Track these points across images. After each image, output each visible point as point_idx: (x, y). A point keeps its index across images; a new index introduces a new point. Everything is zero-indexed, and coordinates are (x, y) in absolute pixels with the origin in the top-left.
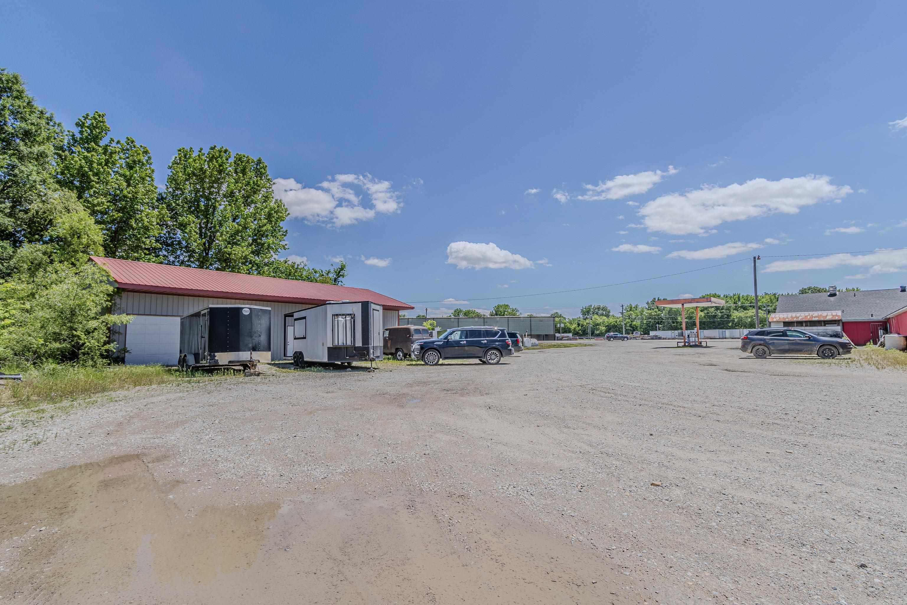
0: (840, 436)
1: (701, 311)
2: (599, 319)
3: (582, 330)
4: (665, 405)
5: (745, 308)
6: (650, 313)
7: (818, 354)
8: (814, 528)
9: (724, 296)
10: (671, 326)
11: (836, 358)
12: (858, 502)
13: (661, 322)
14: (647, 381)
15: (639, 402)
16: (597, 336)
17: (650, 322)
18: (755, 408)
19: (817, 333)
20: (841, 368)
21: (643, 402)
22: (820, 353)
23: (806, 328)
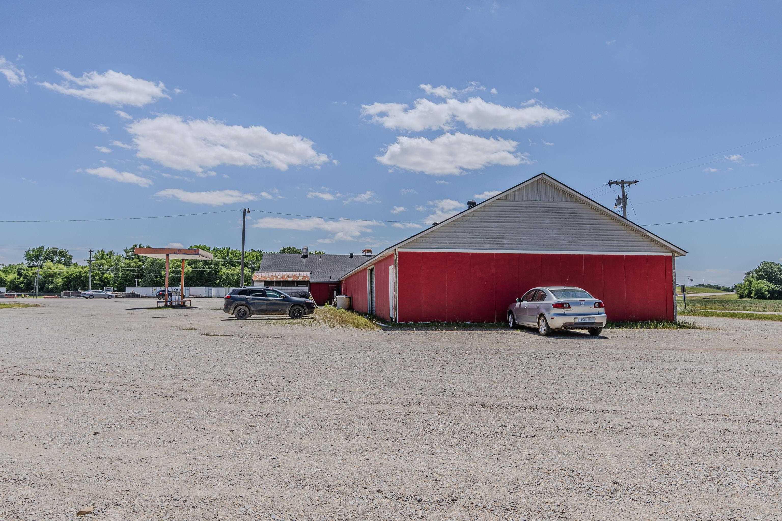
0: (297, 399)
1: (189, 265)
2: (55, 268)
3: (25, 284)
4: (125, 387)
5: (232, 265)
6: (128, 264)
7: (289, 314)
8: (262, 514)
9: (214, 250)
10: (154, 281)
11: (303, 318)
12: (303, 469)
13: (142, 275)
14: (109, 354)
15: (89, 386)
16: (49, 292)
17: (127, 275)
18: (228, 377)
19: (290, 294)
20: (305, 328)
21: (96, 385)
22: (291, 313)
23: (282, 287)
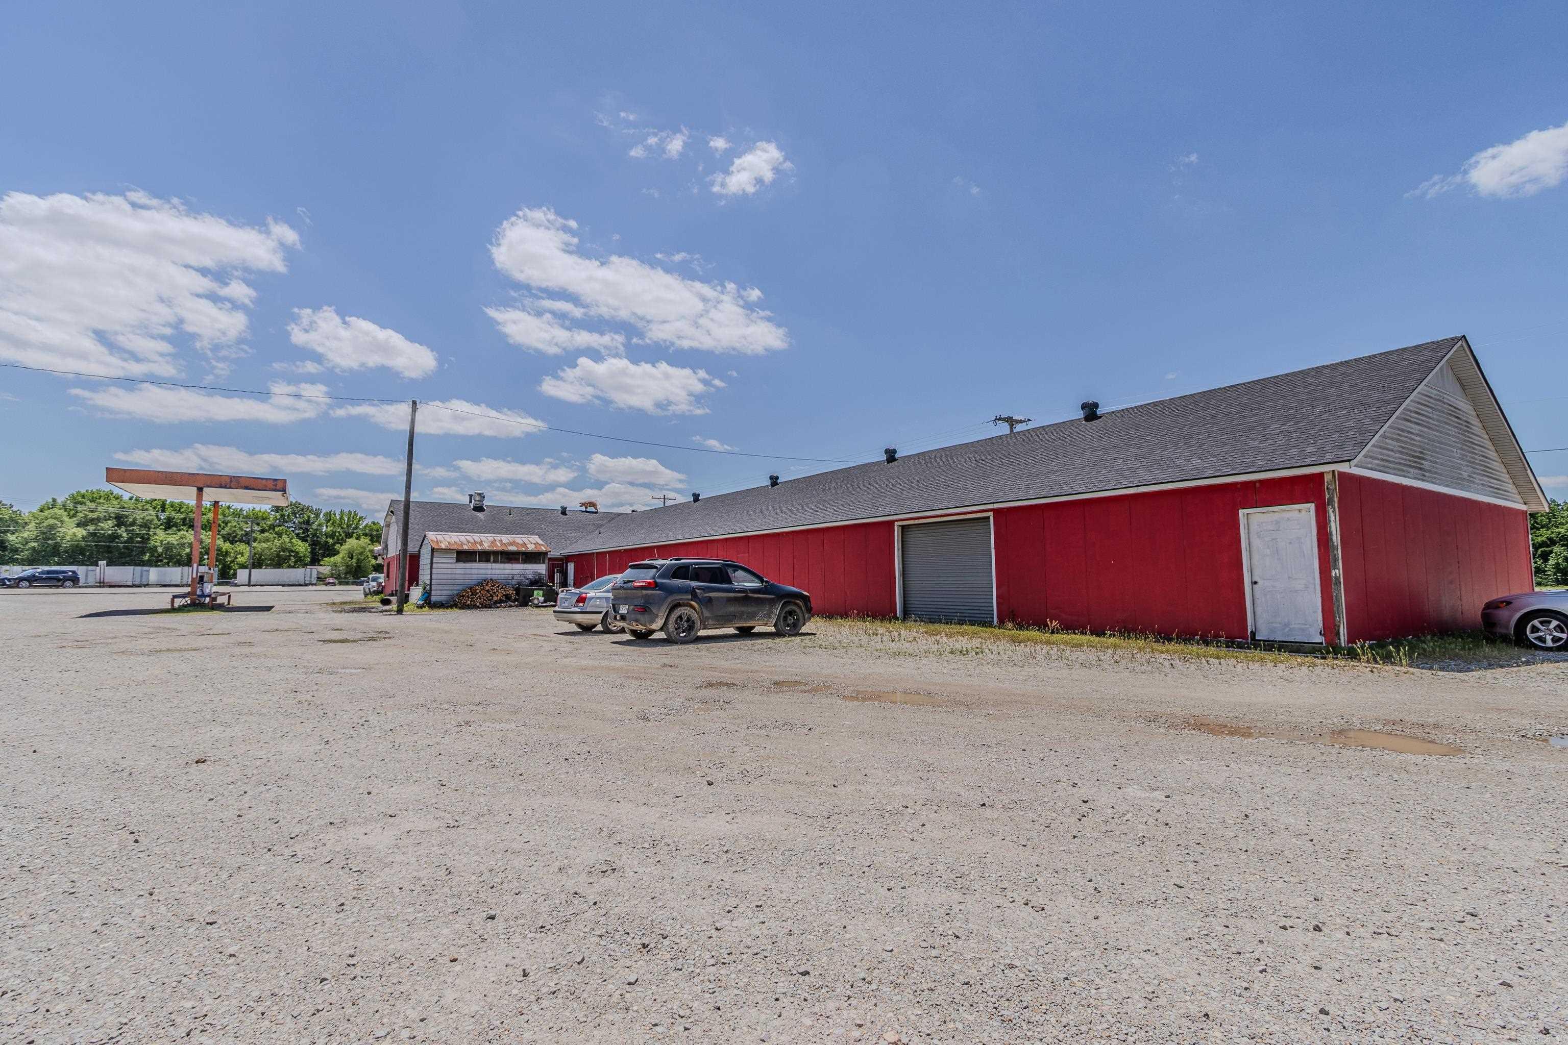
23: (494, 565)
